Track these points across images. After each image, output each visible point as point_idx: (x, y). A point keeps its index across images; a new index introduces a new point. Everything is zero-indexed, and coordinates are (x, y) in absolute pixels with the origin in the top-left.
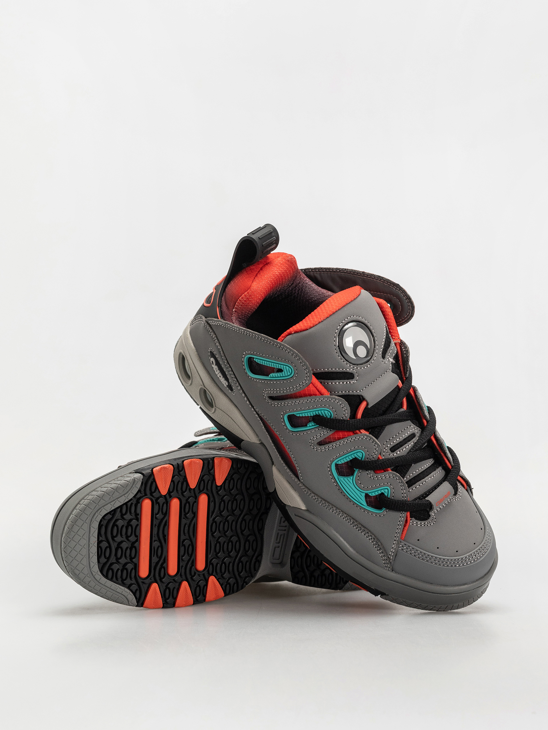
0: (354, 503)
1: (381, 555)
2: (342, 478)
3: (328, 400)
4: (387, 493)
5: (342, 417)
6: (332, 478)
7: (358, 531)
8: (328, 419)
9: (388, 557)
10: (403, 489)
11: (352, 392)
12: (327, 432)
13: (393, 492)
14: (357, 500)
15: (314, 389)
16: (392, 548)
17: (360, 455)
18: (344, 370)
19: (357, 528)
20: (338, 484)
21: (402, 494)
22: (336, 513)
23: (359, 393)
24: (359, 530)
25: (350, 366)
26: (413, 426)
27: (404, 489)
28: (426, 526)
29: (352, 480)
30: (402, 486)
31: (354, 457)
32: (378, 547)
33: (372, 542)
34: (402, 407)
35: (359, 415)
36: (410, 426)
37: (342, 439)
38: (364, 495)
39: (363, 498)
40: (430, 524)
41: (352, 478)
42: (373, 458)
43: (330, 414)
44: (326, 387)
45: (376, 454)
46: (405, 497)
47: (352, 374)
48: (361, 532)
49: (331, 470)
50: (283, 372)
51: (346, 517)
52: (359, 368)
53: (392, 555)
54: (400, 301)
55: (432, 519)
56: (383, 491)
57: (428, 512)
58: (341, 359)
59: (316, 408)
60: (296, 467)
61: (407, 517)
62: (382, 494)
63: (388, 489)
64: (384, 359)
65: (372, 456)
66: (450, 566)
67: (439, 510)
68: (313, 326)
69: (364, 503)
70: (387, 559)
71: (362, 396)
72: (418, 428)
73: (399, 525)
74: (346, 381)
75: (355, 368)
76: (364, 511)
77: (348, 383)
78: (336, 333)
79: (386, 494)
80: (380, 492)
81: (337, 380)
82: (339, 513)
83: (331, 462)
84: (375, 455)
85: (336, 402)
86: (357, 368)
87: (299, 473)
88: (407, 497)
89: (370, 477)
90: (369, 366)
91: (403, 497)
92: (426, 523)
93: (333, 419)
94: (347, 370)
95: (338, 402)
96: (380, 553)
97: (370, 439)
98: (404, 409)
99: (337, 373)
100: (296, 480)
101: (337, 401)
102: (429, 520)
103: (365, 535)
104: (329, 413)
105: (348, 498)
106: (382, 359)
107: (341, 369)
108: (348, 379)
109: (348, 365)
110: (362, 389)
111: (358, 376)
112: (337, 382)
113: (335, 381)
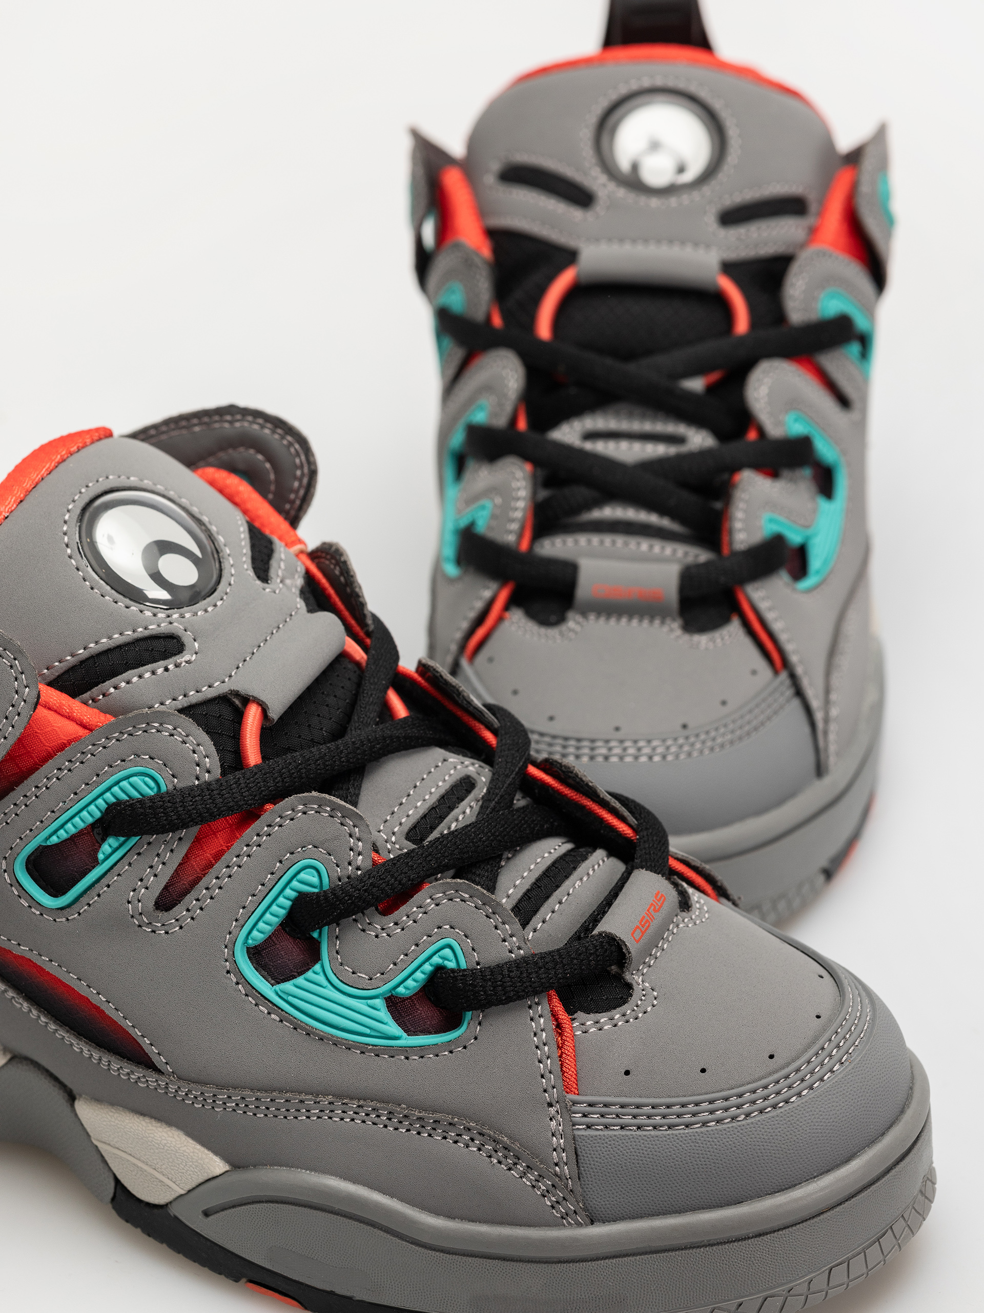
0: (364, 1049)
1: (530, 1181)
2: (288, 986)
4: (454, 961)
5: (198, 779)
6: (256, 1005)
7: (417, 1136)
8: (151, 799)
9: (556, 1175)
10: (500, 925)
11: (196, 691)
12: (172, 851)
13: (473, 949)
14: (368, 1031)
15: (66, 725)
16: (553, 1135)
17: (310, 877)
18: (140, 630)
19: (410, 1127)
20: (282, 1010)
21: (504, 940)
22: (321, 1114)
23: (219, 688)
24: (419, 1133)
25: (155, 615)
26: (453, 759)
27: (504, 923)
28: (631, 1020)
29: (322, 974)
30: (492, 916)
31: (293, 894)
32: (506, 1157)
33: (479, 1150)
35: (253, 755)
36: (445, 760)
37: (228, 849)
38: (379, 1003)
39: (384, 1014)
40: (643, 1009)
41: (317, 967)
42: (358, 868)
43: (152, 784)
44: (100, 706)
45: (360, 849)
46: (519, 948)
47: (171, 636)
48: (430, 1135)
49: (242, 979)
51: (357, 1110)
52: (188, 615)
53: (565, 1158)
54: (259, 450)
55: (644, 996)
56: (436, 960)
57: (619, 978)
58: (116, 602)
59: (98, 784)
60: (131, 1031)
61: (555, 1016)
62: (439, 969)
63: (449, 946)
64: (268, 583)
65: (350, 864)
66: (769, 1109)
67: (652, 962)
69: (393, 1028)
70: (553, 1186)
71: (237, 694)
72: (475, 761)
73: (541, 1045)
74: (162, 663)
75: (176, 616)
76: (407, 1058)
77: (171, 667)
78: (65, 534)
79: (451, 965)
80: (428, 968)
81: (128, 670)
82: (332, 1107)
83: (230, 946)
84: (360, 857)
85: (154, 731)
86: (183, 616)
87: (147, 1048)
88: (523, 945)
89: (377, 936)
90: (219, 603)
91: (511, 952)
92: (629, 1012)
93: (167, 792)
94: (151, 627)
95: (160, 728)
96: (523, 1175)
97: (320, 806)
99: (119, 647)
100: (152, 1078)
102: (635, 999)
103: (445, 1138)
104: (147, 779)
105: (336, 1043)
106: (260, 584)
107: (129, 633)
108: (166, 655)
109: (147, 614)
110: (229, 674)
111: (195, 640)
112: (134, 677)
113: (126, 675)
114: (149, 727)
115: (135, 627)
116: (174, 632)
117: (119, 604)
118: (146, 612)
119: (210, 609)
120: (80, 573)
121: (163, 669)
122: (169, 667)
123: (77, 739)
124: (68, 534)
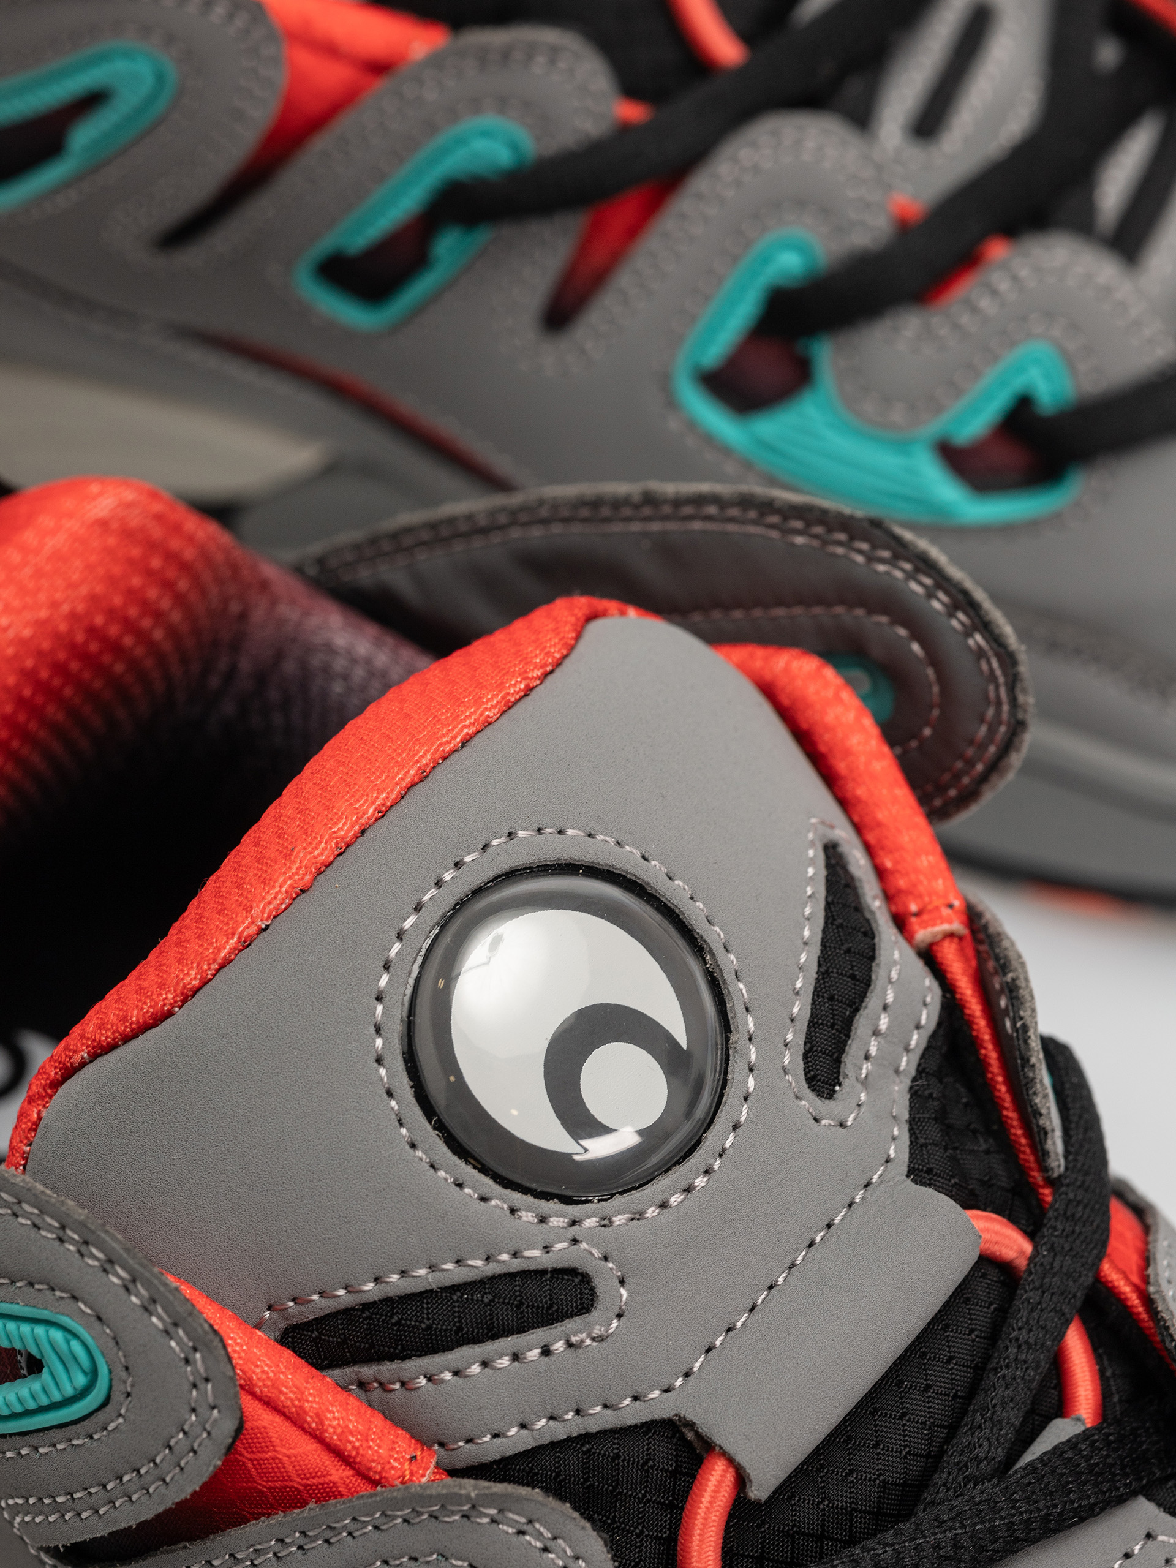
3: (419, 1514)
11: (605, 1406)
15: (309, 1448)
18: (503, 1256)
23: (657, 1404)
25: (543, 1220)
34: (1062, 1407)
36: (1149, 1536)
44: (395, 1418)
47: (571, 1272)
50: (45, 1370)
52: (618, 1220)
58: (460, 1186)
64: (831, 1096)
68: (205, 982)
71: (690, 1427)
74: (538, 1335)
75: (591, 1222)
77: (559, 1346)
78: (379, 999)
81: (461, 1345)
85: (486, 1520)
86: (606, 1222)
90: (700, 1182)
94: (527, 1253)
95: (499, 1518)
98: (1079, 1419)
101: (486, 1515)
106: (810, 1102)
107: (479, 1263)
108: (550, 1316)
109: (524, 1219)
110: (684, 1369)
111: (622, 1282)
112: (474, 1364)
113: (454, 1357)
114: (474, 1513)
115: (493, 1251)
116: (578, 1265)
117: (467, 1190)
118: (523, 1214)
119: (675, 1200)
120: (393, 1103)
121: (539, 1350)
122: (553, 1348)
123: (325, 1493)
124: (385, 1000)
